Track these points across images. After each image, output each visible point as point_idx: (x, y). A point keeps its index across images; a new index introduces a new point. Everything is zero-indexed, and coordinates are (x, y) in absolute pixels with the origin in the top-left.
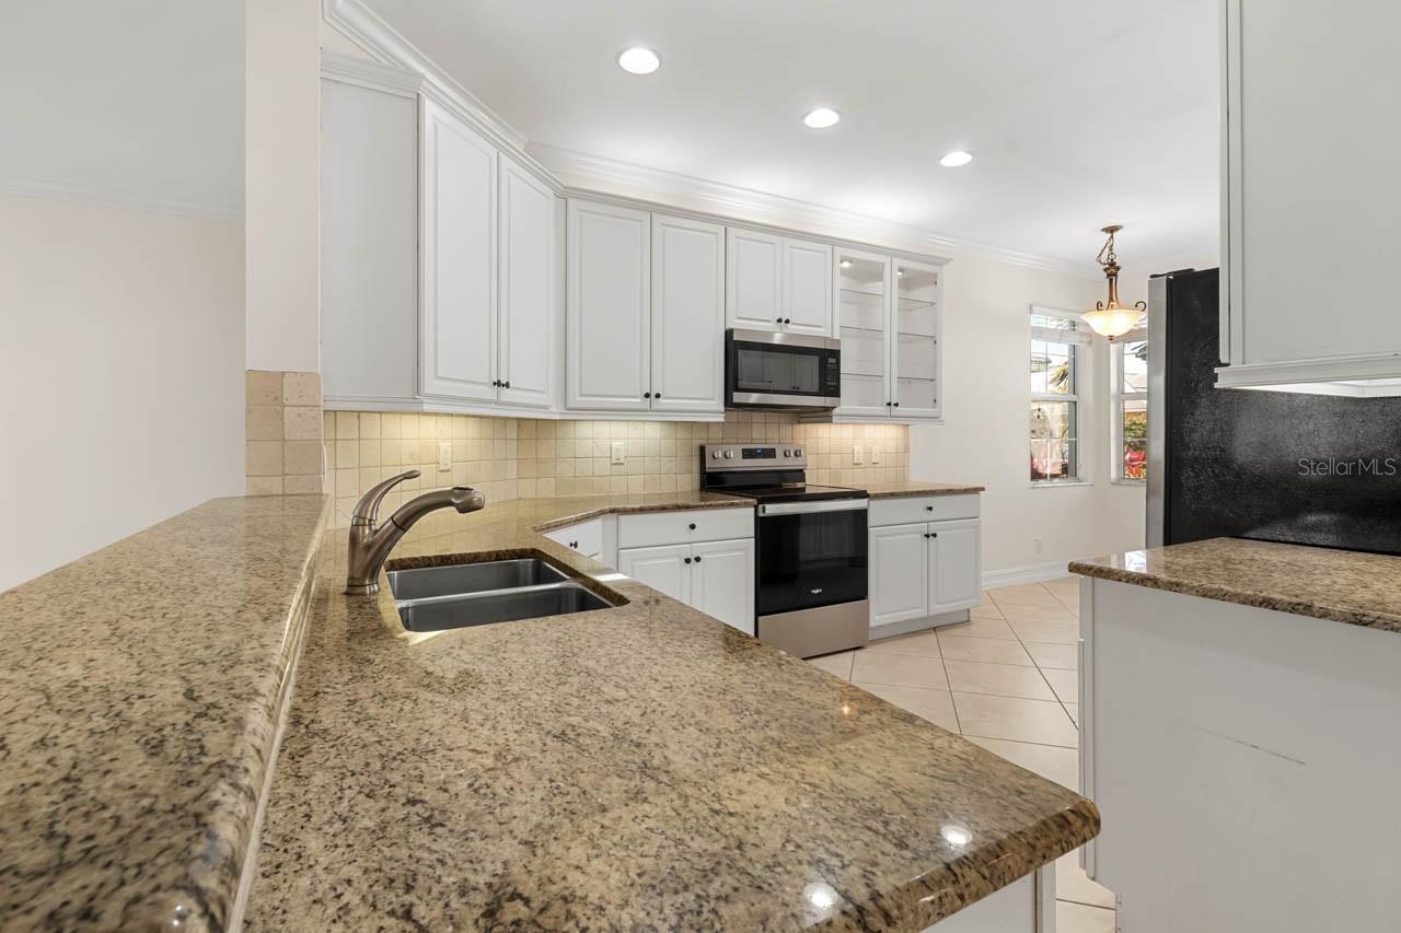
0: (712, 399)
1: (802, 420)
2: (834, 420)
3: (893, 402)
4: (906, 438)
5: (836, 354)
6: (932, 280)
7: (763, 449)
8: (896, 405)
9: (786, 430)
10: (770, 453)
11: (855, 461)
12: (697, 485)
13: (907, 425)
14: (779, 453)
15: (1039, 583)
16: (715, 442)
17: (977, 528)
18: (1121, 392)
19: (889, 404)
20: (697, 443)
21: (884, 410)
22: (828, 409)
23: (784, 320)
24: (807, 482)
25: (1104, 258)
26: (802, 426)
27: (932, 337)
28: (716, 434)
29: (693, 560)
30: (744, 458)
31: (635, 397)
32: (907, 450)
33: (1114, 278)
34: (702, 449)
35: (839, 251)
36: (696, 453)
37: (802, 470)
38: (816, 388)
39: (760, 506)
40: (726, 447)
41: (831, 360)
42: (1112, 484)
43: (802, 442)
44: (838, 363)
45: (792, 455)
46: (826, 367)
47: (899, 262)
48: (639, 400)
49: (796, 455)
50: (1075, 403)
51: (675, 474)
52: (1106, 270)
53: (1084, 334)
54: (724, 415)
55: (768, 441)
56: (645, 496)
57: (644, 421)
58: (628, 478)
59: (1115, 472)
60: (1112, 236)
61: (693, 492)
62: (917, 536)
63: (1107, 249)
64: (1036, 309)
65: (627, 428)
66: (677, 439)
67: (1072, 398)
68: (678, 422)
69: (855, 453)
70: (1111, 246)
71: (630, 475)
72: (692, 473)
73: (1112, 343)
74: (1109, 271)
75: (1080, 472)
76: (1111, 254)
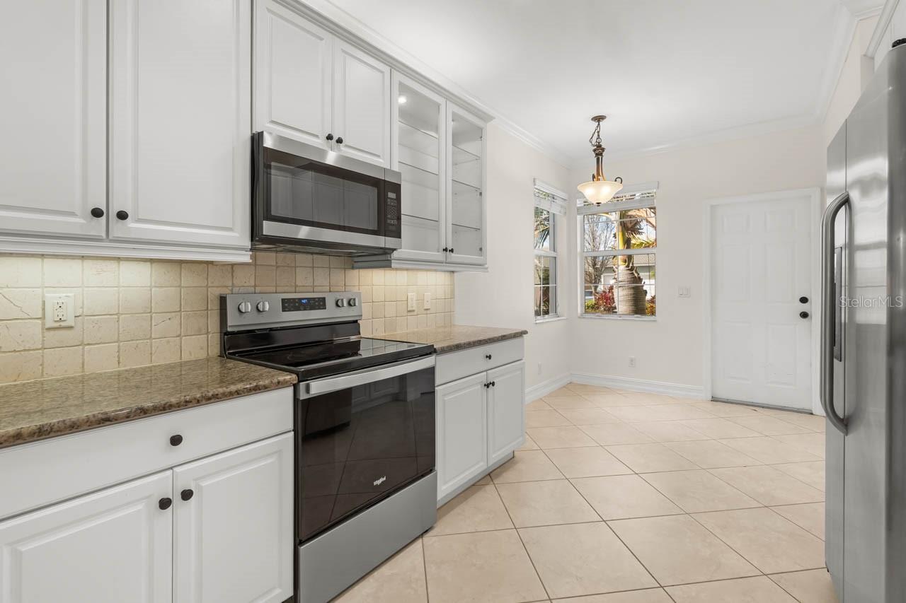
0: (230, 229)
1: (356, 265)
2: (393, 265)
3: (449, 248)
4: (453, 284)
5: (397, 188)
6: (478, 134)
7: (309, 299)
8: (452, 251)
9: (338, 276)
10: (319, 304)
11: (409, 309)
12: (215, 349)
13: (453, 272)
14: (330, 303)
15: (541, 399)
16: (242, 290)
17: (522, 369)
18: (583, 251)
19: (445, 250)
20: (216, 292)
21: (440, 256)
22: (387, 252)
23: (335, 138)
24: (362, 335)
25: (594, 142)
26: (356, 272)
27: (477, 189)
28: (245, 280)
29: (177, 500)
30: (283, 310)
31: (70, 215)
32: (453, 297)
33: (600, 157)
34: (223, 300)
35: (398, 77)
36: (215, 306)
37: (356, 321)
38: (374, 227)
39: (302, 384)
40: (258, 298)
41: (392, 195)
42: (579, 317)
43: (356, 290)
44: (398, 199)
45: (345, 304)
46: (385, 202)
47: (452, 108)
48: (83, 221)
49: (349, 304)
50: (555, 258)
51: (178, 336)
52: (594, 151)
53: (562, 207)
54: (251, 253)
55: (316, 289)
56: (119, 374)
57: (119, 259)
58: (83, 349)
59: (580, 310)
60: (599, 124)
61: (208, 360)
62: (479, 386)
63: (596, 134)
64: (537, 182)
65: (83, 270)
66: (180, 286)
67: (553, 254)
68: (181, 262)
69: (409, 300)
70: (598, 132)
71: (89, 344)
72: (208, 333)
73: (579, 214)
74: (597, 152)
75: (559, 309)
76: (598, 138)
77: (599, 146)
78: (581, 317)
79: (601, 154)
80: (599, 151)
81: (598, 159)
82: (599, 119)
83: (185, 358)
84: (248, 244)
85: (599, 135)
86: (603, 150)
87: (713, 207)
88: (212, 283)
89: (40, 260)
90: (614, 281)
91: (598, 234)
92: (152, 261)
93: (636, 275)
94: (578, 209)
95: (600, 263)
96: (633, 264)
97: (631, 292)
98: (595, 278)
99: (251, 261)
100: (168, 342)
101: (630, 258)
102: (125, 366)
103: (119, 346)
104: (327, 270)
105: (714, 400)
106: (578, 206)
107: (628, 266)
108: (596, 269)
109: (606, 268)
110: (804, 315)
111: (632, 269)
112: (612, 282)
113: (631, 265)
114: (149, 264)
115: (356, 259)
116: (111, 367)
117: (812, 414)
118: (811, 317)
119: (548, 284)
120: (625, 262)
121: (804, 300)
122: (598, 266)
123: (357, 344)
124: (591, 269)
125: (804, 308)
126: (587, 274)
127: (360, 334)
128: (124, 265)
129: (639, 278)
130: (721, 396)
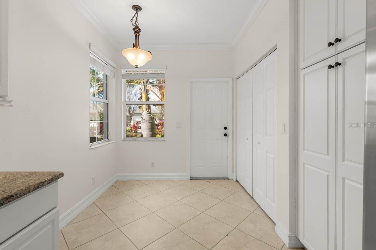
15: (94, 202)
18: (125, 100)
25: (133, 23)
33: (138, 35)
50: (108, 103)
52: (134, 29)
53: (112, 71)
59: (123, 135)
60: (137, 13)
63: (135, 18)
67: (106, 101)
70: (137, 18)
73: (123, 78)
74: (136, 30)
75: (109, 137)
76: (137, 21)
77: (137, 27)
78: (124, 140)
79: (138, 33)
80: (137, 30)
81: (136, 36)
82: (137, 8)
85: (137, 19)
87: (191, 82)
90: (141, 119)
91: (131, 98)
93: (152, 116)
94: (122, 75)
95: (132, 111)
96: (150, 110)
97: (149, 124)
98: (130, 118)
101: (149, 107)
105: (192, 179)
106: (122, 73)
107: (148, 112)
108: (130, 114)
109: (135, 113)
110: (226, 135)
111: (150, 113)
112: (140, 120)
113: (149, 111)
117: (228, 179)
118: (228, 136)
119: (103, 120)
120: (147, 109)
121: (225, 128)
122: (131, 113)
124: (128, 114)
125: (226, 132)
126: (127, 116)
129: (153, 118)
130: (194, 175)
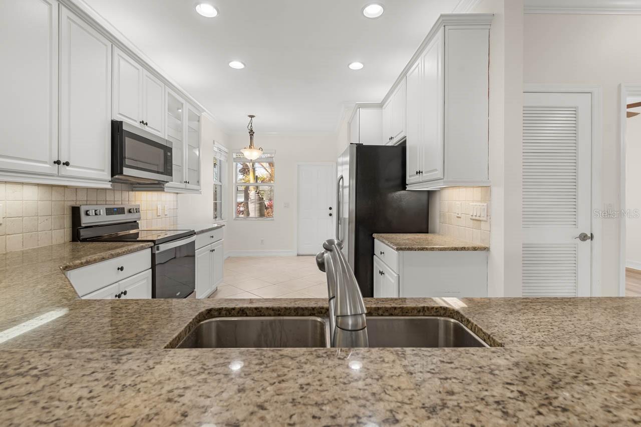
0: (103, 171)
1: (134, 189)
2: (165, 190)
3: (187, 181)
4: (177, 201)
5: (171, 150)
6: (197, 119)
7: (117, 208)
8: (188, 183)
9: (126, 194)
10: (121, 211)
11: (159, 214)
12: (68, 238)
13: (177, 193)
14: (126, 211)
16: (82, 203)
17: (223, 244)
18: (236, 182)
20: (70, 204)
21: (184, 185)
23: (144, 123)
24: (140, 229)
25: (249, 128)
28: (82, 197)
29: (122, 294)
30: (107, 215)
31: (45, 163)
32: (177, 208)
34: (75, 209)
35: (167, 89)
36: (69, 212)
37: (136, 222)
38: (162, 170)
39: (156, 246)
40: (96, 207)
41: (169, 154)
43: (134, 203)
45: (135, 212)
46: (167, 157)
47: (188, 105)
48: (48, 166)
51: (51, 230)
52: (250, 132)
53: (226, 157)
54: (111, 183)
55: (116, 203)
56: (23, 252)
57: (22, 184)
58: (6, 237)
59: (234, 215)
60: (252, 119)
61: (64, 243)
62: (208, 252)
64: (216, 143)
65: (6, 190)
66: (52, 201)
67: (220, 184)
68: (52, 186)
69: (158, 209)
70: (251, 123)
71: (9, 235)
72: (64, 228)
73: (235, 162)
75: (223, 216)
76: (251, 126)
77: (252, 131)
78: (235, 219)
79: (253, 135)
80: (252, 133)
81: (251, 137)
82: (252, 117)
83: (54, 242)
84: (109, 178)
86: (254, 133)
87: (298, 165)
88: (67, 198)
89: (4, 185)
92: (38, 185)
93: (261, 196)
94: (234, 159)
97: (257, 206)
99: (111, 187)
100: (46, 233)
101: (257, 187)
102: (26, 248)
103: (23, 236)
104: (113, 191)
105: (298, 255)
106: (234, 157)
107: (256, 191)
110: (330, 215)
111: (259, 193)
113: (258, 191)
114: (37, 187)
115: (134, 186)
116: (18, 248)
118: (333, 216)
120: (255, 189)
121: (330, 208)
123: (137, 234)
125: (330, 212)
127: (138, 228)
128: (25, 187)
129: (262, 198)
130: (301, 253)
